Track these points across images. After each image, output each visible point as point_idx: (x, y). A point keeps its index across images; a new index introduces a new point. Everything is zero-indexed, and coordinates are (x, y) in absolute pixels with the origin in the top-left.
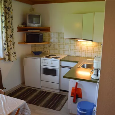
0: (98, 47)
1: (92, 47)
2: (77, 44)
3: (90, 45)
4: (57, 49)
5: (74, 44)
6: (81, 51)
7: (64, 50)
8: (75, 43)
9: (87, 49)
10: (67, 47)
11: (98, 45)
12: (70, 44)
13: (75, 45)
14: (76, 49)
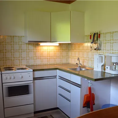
0: (60, 51)
1: (54, 52)
2: (36, 50)
3: (52, 50)
4: (10, 59)
5: (33, 51)
6: (42, 58)
7: (20, 58)
8: (34, 49)
9: (49, 55)
10: (24, 54)
11: (60, 49)
12: (28, 51)
13: (35, 51)
14: (36, 57)
